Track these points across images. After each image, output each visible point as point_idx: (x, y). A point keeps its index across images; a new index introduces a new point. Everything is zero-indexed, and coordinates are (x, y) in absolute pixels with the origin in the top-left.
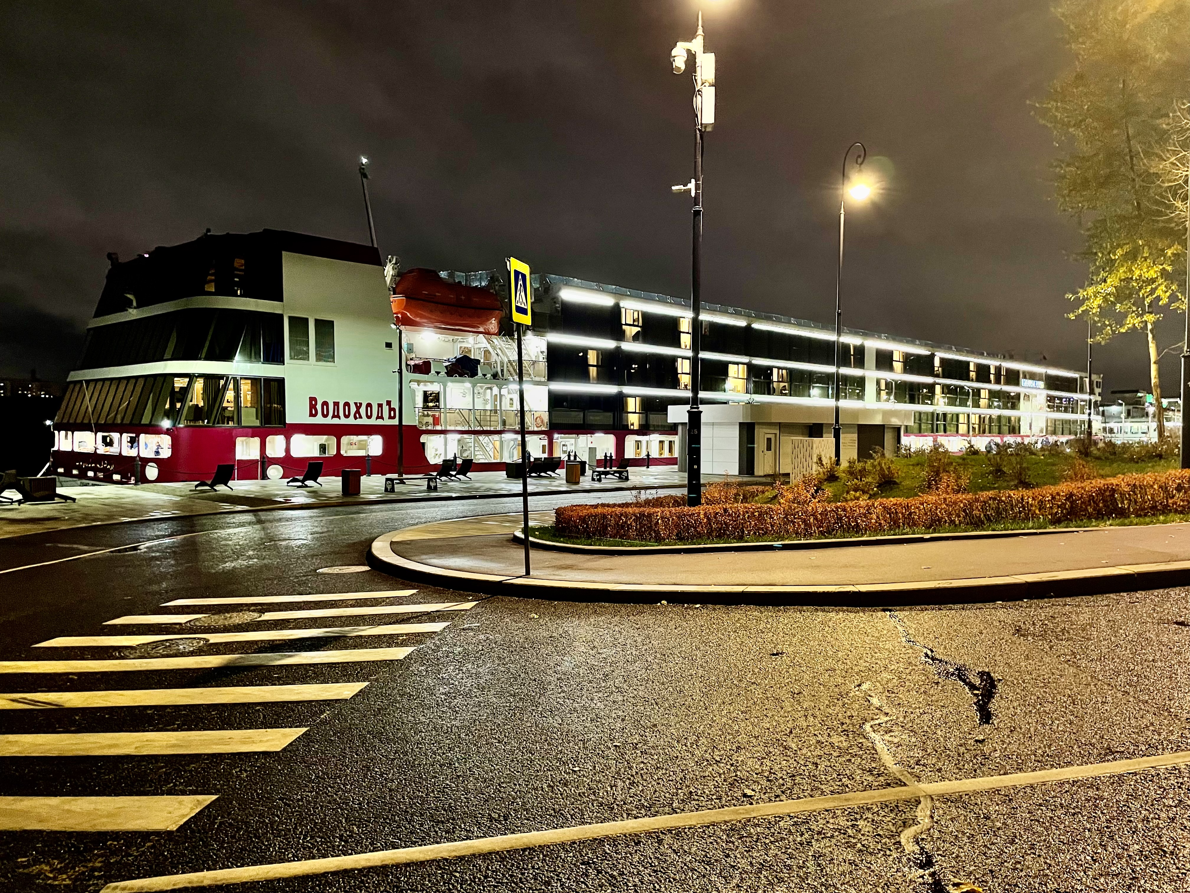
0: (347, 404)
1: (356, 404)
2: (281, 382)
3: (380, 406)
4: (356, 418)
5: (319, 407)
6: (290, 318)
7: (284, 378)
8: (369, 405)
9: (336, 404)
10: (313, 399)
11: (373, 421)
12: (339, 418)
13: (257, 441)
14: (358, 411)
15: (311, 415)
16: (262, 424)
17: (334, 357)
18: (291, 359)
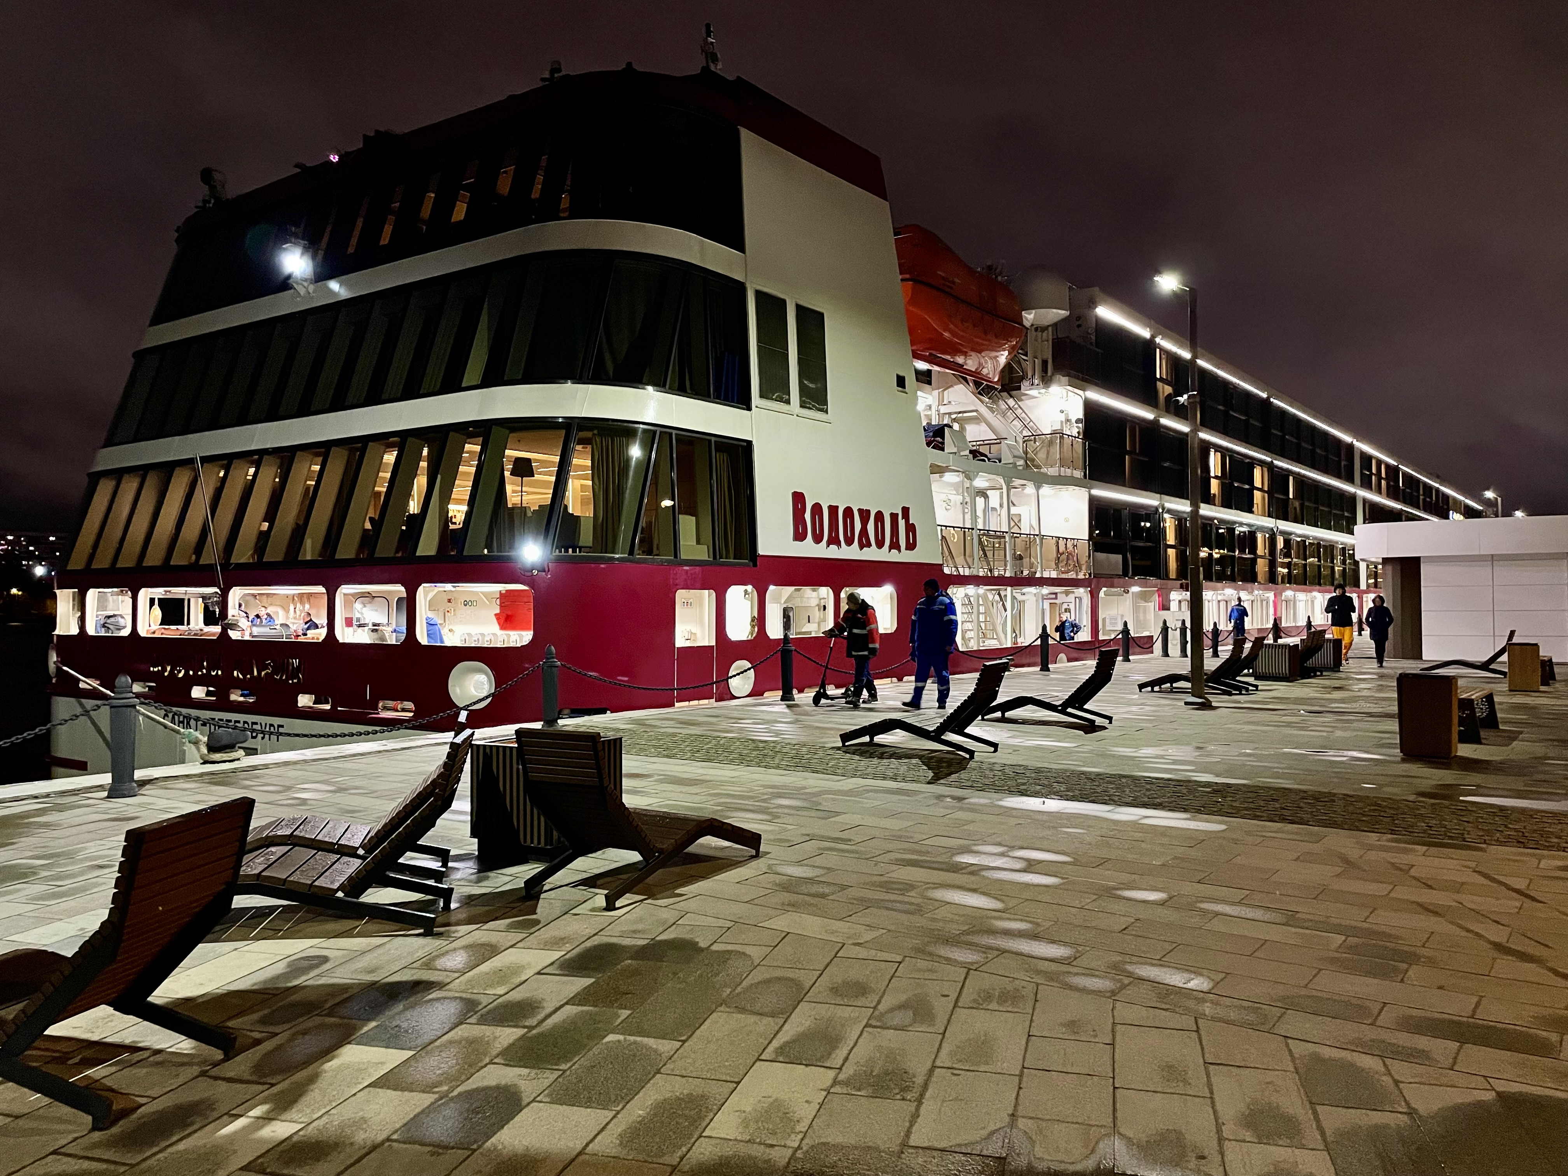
0: (848, 512)
1: (860, 511)
2: (746, 448)
3: (894, 517)
4: (862, 547)
5: (808, 516)
6: (759, 294)
7: (749, 443)
8: (879, 516)
9: (833, 510)
10: (798, 498)
11: (884, 555)
12: (838, 544)
13: (707, 597)
14: (864, 531)
15: (799, 536)
16: (715, 558)
17: (825, 403)
18: (761, 396)
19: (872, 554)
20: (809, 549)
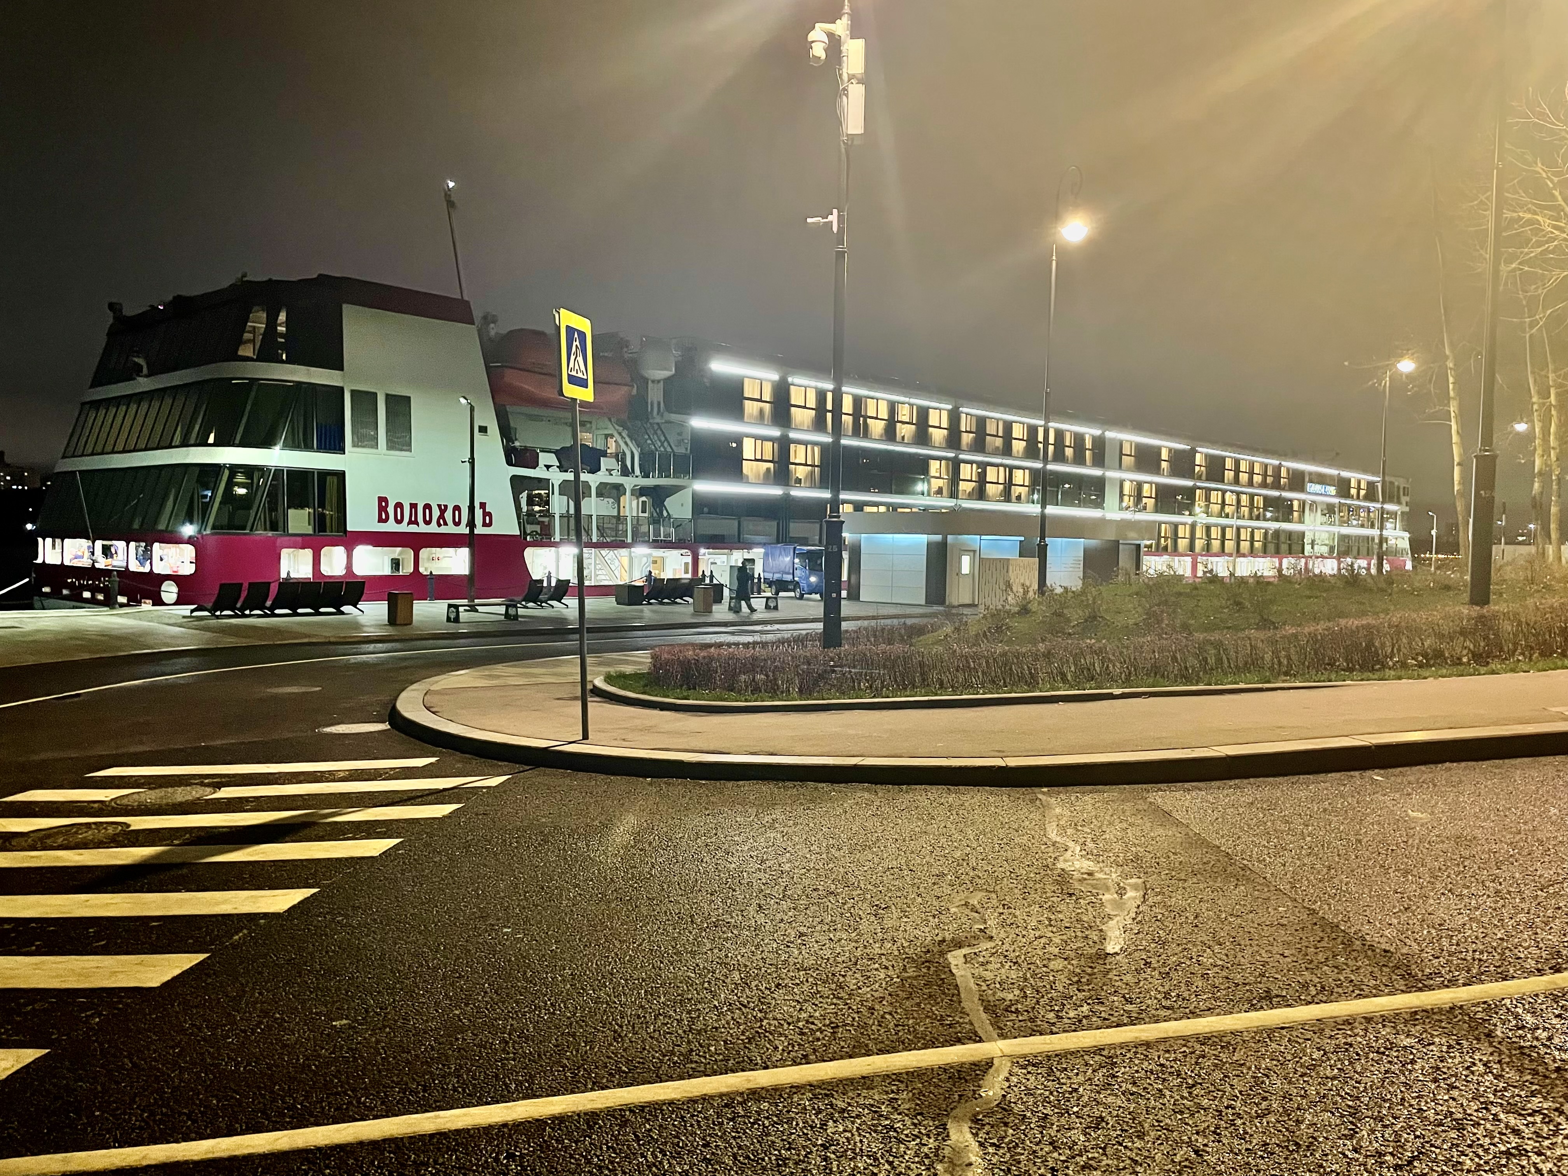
0: (427, 506)
1: (439, 506)
2: (340, 476)
4: (439, 525)
5: (391, 510)
6: (353, 393)
7: (344, 472)
8: (457, 508)
9: (414, 506)
10: (383, 500)
11: (462, 529)
12: (418, 524)
13: (308, 553)
14: (442, 516)
15: (381, 520)
16: (315, 531)
17: (410, 445)
18: (354, 446)
19: (451, 529)
20: (391, 526)
